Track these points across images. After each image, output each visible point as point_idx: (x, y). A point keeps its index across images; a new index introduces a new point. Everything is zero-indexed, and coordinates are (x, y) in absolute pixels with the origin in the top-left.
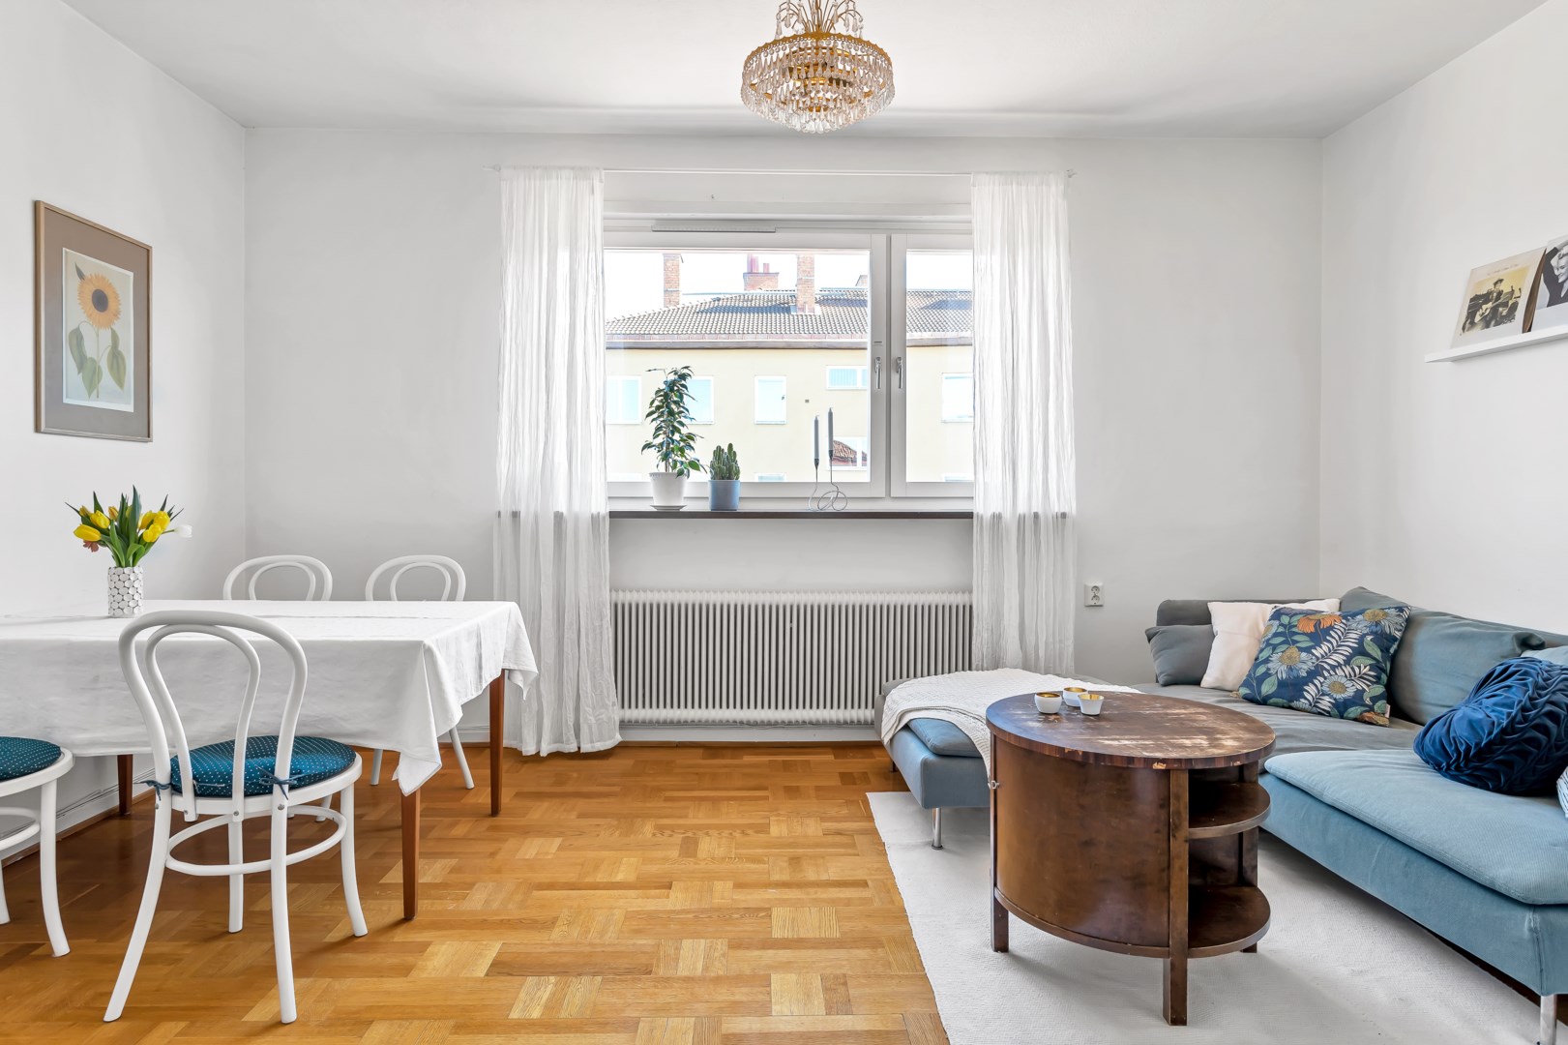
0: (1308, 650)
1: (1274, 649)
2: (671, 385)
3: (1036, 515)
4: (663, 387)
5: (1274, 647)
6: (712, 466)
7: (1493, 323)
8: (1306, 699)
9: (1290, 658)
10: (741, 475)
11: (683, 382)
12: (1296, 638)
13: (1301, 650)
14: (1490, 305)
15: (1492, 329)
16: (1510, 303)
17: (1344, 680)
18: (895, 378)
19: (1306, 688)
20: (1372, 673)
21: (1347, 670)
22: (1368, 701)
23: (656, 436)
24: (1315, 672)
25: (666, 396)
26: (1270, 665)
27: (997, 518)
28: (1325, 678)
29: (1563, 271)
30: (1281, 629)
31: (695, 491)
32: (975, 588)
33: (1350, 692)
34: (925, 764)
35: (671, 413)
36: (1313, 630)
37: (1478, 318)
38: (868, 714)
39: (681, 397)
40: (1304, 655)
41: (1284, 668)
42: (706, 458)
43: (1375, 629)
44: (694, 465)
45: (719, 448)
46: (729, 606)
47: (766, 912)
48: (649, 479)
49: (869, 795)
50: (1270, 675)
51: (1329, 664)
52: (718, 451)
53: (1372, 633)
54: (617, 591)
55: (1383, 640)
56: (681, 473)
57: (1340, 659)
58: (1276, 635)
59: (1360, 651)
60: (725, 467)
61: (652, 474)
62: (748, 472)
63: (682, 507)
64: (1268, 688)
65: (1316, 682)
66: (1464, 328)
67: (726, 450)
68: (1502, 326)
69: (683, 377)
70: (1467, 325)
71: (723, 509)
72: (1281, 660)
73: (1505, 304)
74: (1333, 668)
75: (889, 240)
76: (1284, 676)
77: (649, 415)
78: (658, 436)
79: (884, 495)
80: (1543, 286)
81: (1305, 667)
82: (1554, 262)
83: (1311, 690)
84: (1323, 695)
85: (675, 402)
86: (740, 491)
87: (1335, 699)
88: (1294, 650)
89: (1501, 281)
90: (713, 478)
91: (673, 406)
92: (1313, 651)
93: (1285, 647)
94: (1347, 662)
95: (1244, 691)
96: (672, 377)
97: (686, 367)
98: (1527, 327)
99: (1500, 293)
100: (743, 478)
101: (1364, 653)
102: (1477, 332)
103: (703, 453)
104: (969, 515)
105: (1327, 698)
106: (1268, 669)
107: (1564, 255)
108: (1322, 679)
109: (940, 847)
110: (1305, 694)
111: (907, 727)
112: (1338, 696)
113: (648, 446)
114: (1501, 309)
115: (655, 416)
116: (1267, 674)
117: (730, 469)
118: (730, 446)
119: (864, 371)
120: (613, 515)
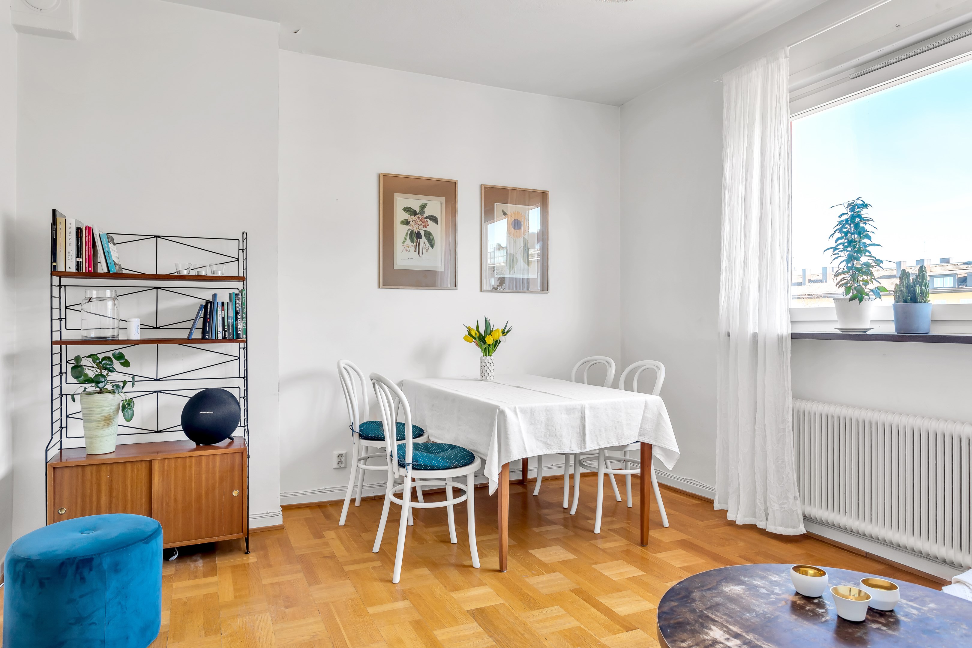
48: (830, 305)
52: (906, 275)
61: (832, 300)
63: (869, 329)
71: (907, 333)
90: (897, 302)
118: (921, 267)
120: (795, 336)
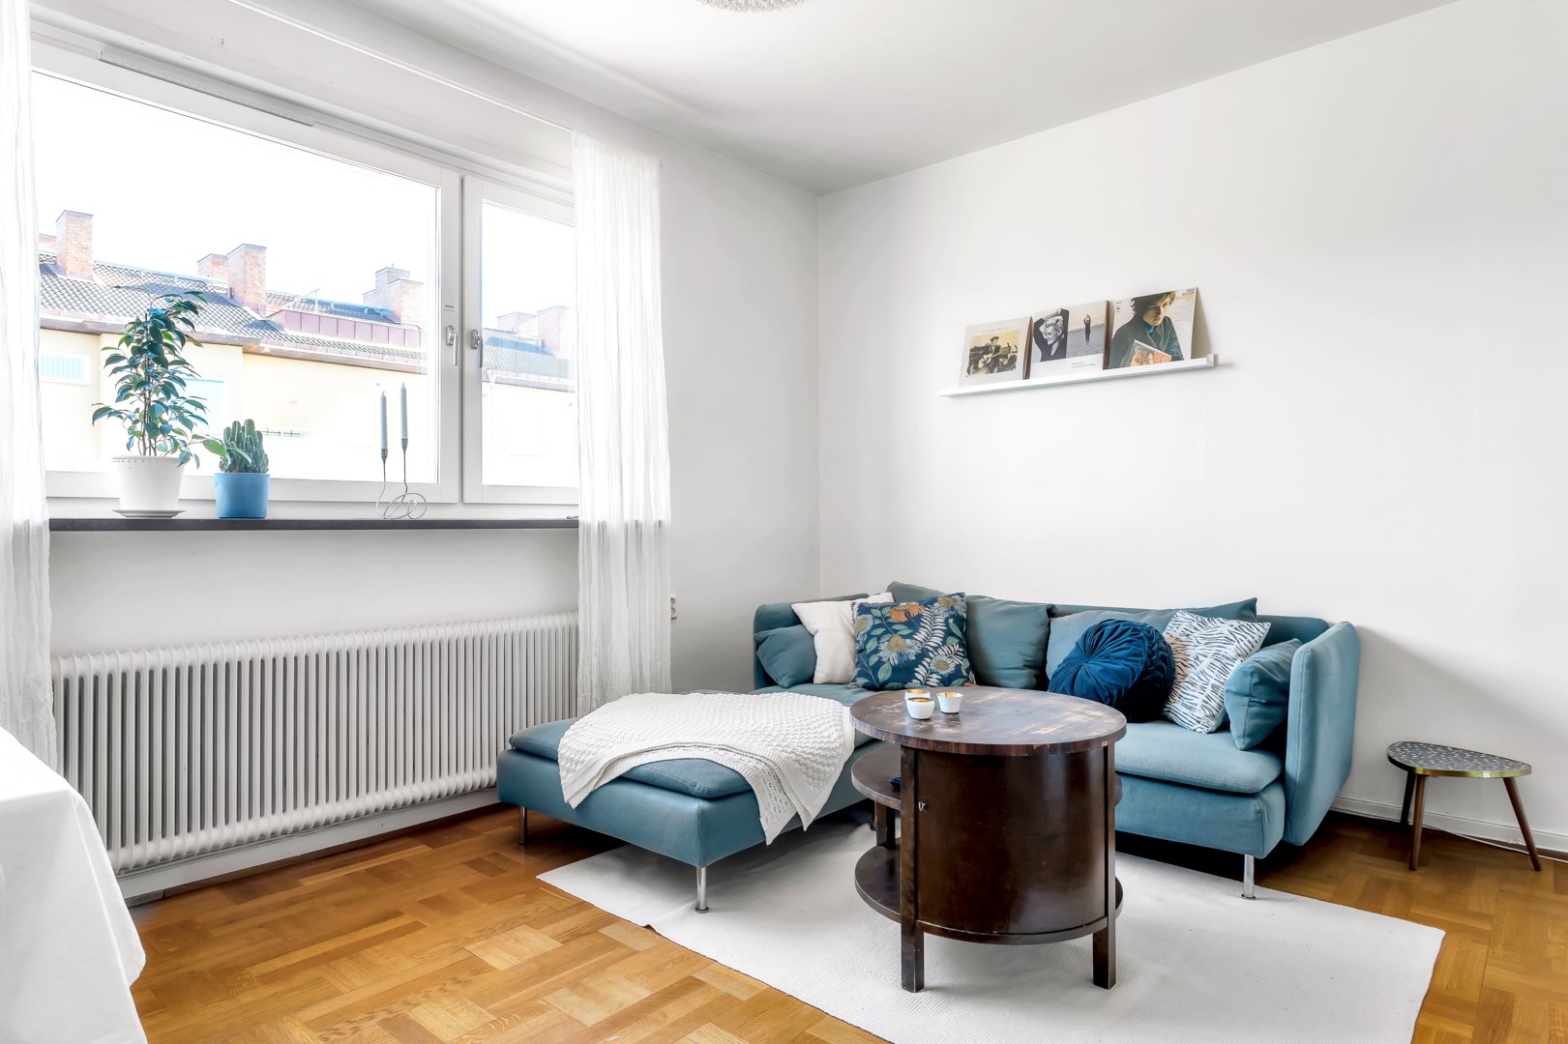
0: (909, 636)
1: (879, 640)
3: (637, 524)
5: (879, 638)
7: (996, 369)
8: (917, 679)
9: (897, 646)
11: (183, 315)
12: (895, 627)
13: (904, 637)
14: (990, 355)
15: (996, 374)
16: (1009, 355)
17: (945, 658)
18: (470, 354)
19: (916, 669)
20: (961, 650)
21: (946, 649)
22: (965, 674)
23: (122, 397)
24: (922, 655)
26: (881, 654)
27: (602, 527)
28: (931, 659)
29: (1050, 336)
30: (877, 622)
32: (581, 608)
33: (951, 668)
36: (906, 619)
37: (981, 365)
40: (908, 641)
41: (894, 655)
43: (952, 613)
50: (883, 663)
51: (932, 647)
53: (951, 617)
54: (68, 656)
55: (960, 621)
57: (939, 640)
58: (875, 627)
59: (949, 633)
63: (176, 513)
64: (883, 675)
65: (924, 663)
66: (969, 371)
67: (244, 429)
68: (1004, 373)
70: (972, 370)
72: (889, 648)
73: (1005, 357)
74: (935, 649)
75: (462, 182)
76: (896, 663)
78: (127, 397)
79: (454, 500)
80: (1035, 346)
81: (913, 651)
82: (1042, 328)
83: (921, 669)
84: (931, 673)
86: (272, 493)
87: (941, 676)
88: (896, 638)
89: (997, 338)
90: (224, 469)
91: (164, 351)
92: (915, 637)
93: (888, 636)
94: (944, 643)
95: (862, 681)
98: (1027, 375)
99: (998, 348)
101: (953, 635)
102: (982, 375)
104: (572, 524)
105: (935, 676)
106: (880, 658)
107: (1049, 325)
108: (928, 660)
109: (706, 909)
110: (916, 674)
112: (944, 673)
114: (1001, 360)
116: (880, 663)
118: (251, 423)
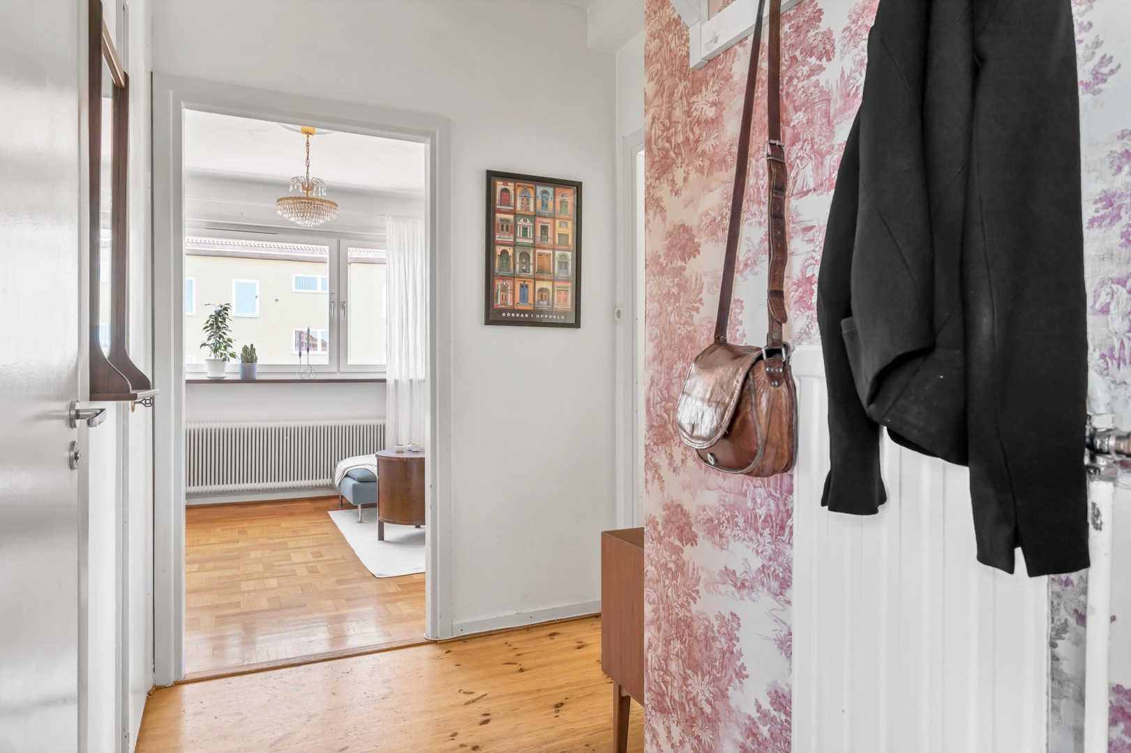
2: (218, 313)
4: (214, 314)
6: (242, 356)
10: (258, 361)
11: (226, 312)
18: (342, 312)
23: (209, 339)
25: (216, 318)
27: (399, 382)
31: (232, 368)
32: (387, 417)
34: (354, 486)
35: (219, 328)
38: (328, 481)
39: (224, 319)
42: (239, 352)
44: (233, 355)
45: (246, 346)
46: (252, 429)
47: (286, 543)
48: (205, 363)
49: (329, 512)
52: (245, 349)
54: (190, 423)
56: (224, 360)
60: (249, 356)
61: (207, 360)
62: (262, 359)
63: (224, 377)
67: (249, 348)
69: (226, 309)
71: (247, 378)
75: (339, 242)
77: (204, 328)
79: (336, 371)
85: (221, 322)
86: (258, 369)
90: (242, 362)
91: (220, 324)
96: (219, 308)
97: (228, 304)
100: (259, 362)
103: (237, 348)
104: (385, 381)
109: (361, 522)
111: (347, 476)
113: (204, 345)
115: (209, 328)
117: (252, 358)
118: (252, 345)
119: (323, 279)
